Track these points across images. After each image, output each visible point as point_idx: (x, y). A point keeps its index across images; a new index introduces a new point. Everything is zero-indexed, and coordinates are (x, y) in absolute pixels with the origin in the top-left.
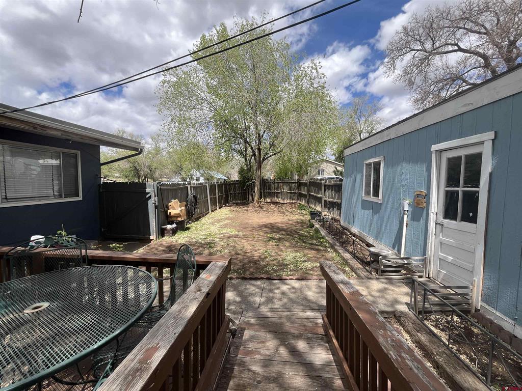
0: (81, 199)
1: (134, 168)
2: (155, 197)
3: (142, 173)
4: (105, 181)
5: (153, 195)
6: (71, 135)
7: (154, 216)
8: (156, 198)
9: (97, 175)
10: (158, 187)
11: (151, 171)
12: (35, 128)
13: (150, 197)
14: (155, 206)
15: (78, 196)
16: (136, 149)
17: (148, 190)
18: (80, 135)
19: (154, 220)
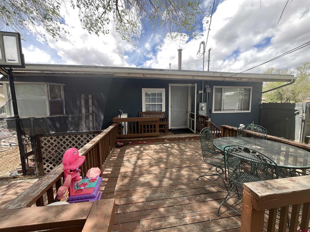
0: (250, 112)
1: (278, 93)
2: (303, 113)
3: (285, 96)
4: (264, 102)
5: (302, 111)
6: (252, 79)
7: (301, 127)
8: (304, 115)
9: (260, 99)
10: (306, 106)
11: (293, 94)
12: (238, 79)
13: (298, 113)
14: (303, 121)
15: (249, 110)
16: (290, 80)
17: (296, 108)
18: (256, 79)
19: (300, 130)
